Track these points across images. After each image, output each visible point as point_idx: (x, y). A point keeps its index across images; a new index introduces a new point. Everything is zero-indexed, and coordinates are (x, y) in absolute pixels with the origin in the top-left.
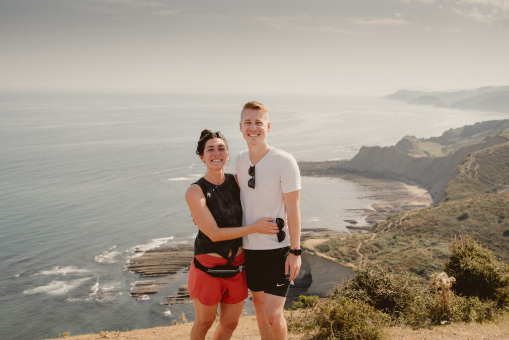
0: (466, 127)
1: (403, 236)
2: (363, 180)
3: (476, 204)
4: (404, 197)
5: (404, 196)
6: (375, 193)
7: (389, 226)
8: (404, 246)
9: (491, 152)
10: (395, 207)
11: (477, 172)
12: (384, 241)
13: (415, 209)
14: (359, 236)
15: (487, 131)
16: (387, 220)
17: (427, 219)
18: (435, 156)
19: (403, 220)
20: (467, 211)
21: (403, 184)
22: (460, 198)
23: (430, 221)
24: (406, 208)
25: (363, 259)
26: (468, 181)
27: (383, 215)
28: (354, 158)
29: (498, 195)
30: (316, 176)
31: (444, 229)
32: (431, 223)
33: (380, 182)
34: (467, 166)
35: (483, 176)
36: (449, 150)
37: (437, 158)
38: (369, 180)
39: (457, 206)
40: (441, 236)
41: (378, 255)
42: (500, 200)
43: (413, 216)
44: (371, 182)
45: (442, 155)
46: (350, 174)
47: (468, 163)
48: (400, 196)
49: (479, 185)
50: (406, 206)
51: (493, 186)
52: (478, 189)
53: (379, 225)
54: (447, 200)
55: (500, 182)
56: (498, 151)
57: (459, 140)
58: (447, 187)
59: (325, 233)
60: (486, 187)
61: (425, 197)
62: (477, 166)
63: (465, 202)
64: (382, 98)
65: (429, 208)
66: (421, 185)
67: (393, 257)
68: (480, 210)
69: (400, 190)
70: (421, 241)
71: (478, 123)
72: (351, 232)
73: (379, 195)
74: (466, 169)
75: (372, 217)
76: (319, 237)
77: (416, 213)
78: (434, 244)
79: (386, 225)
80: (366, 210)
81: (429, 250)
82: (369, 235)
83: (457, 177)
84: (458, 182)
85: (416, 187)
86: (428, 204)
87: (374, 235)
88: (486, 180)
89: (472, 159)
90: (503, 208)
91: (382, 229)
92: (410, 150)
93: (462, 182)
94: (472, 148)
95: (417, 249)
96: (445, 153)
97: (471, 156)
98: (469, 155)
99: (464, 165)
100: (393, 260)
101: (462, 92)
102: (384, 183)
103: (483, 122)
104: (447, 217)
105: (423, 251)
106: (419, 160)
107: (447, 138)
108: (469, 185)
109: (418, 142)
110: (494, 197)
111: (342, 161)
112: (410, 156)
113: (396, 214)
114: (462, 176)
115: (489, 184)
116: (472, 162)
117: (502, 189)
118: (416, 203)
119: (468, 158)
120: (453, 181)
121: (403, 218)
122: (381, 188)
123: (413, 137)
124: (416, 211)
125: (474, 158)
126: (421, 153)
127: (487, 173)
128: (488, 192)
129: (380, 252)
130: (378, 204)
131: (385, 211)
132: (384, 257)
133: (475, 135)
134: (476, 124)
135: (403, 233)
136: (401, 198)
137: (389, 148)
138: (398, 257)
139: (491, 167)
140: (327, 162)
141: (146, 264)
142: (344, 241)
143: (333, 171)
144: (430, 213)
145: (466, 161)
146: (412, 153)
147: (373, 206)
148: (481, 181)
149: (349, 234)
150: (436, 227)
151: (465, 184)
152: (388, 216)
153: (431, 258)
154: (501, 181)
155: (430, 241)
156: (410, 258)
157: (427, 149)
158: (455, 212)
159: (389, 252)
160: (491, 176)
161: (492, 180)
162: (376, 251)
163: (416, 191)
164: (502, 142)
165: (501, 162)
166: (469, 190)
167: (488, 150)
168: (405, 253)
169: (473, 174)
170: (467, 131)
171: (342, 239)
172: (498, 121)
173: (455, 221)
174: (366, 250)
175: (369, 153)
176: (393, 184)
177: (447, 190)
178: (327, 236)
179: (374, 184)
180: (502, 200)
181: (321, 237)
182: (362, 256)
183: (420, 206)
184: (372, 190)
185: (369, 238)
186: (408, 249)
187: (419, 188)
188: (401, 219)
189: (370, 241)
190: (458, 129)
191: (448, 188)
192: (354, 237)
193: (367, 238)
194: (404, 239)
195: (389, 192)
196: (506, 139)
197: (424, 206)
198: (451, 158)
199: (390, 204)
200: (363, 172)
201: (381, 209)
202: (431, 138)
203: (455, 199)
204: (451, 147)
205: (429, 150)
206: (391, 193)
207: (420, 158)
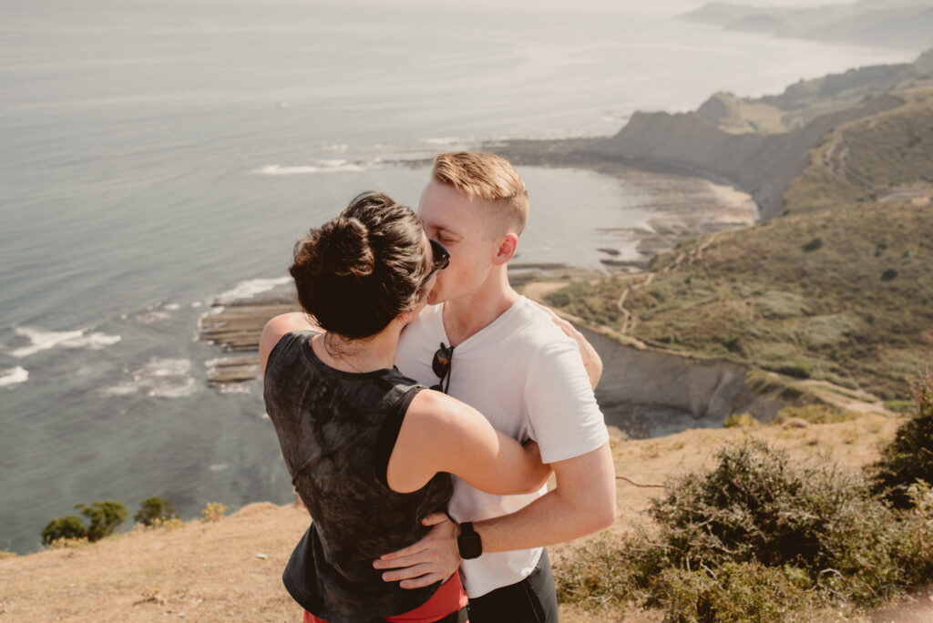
0: (829, 78)
1: (703, 278)
2: (634, 174)
3: (838, 221)
4: (707, 208)
5: (708, 205)
7: (678, 261)
8: (704, 296)
9: (872, 125)
10: (690, 226)
11: (843, 163)
12: (669, 287)
13: (727, 230)
14: (623, 278)
15: (866, 86)
16: (675, 248)
17: (749, 248)
18: (768, 131)
19: (705, 250)
20: (821, 235)
21: (707, 182)
22: (810, 209)
23: (755, 252)
24: (710, 227)
25: (630, 318)
26: (826, 179)
27: (669, 239)
28: (619, 134)
29: (879, 206)
30: (547, 166)
31: (779, 265)
32: (754, 256)
33: (665, 178)
34: (826, 150)
35: (853, 171)
36: (795, 121)
37: (772, 135)
38: (645, 175)
39: (804, 226)
40: (772, 279)
41: (657, 312)
42: (882, 214)
43: (723, 243)
44: (648, 178)
45: (782, 129)
46: (610, 164)
47: (828, 145)
48: (700, 206)
49: (845, 187)
50: (710, 224)
51: (870, 188)
52: (844, 194)
53: (660, 258)
54: (786, 213)
55: (884, 182)
56: (885, 123)
57: (814, 101)
58: (786, 190)
59: (561, 273)
60: (857, 190)
61: (747, 206)
62: (842, 155)
63: (819, 218)
65: (753, 229)
66: (739, 183)
67: (683, 316)
68: (843, 232)
69: (701, 194)
70: (734, 288)
71: (853, 70)
72: (609, 271)
73: (663, 203)
74: (824, 156)
75: (649, 243)
76: (549, 279)
77: (729, 237)
78: (757, 294)
79: (673, 259)
80: (638, 231)
81: (748, 304)
82: (642, 276)
83: (806, 171)
84: (807, 181)
85: (731, 188)
86: (750, 221)
87: (651, 276)
88: (859, 177)
89: (836, 138)
90: (885, 229)
91: (664, 266)
92: (725, 120)
93: (815, 181)
94: (837, 117)
95: (728, 302)
96: (787, 126)
97: (835, 132)
98: (832, 131)
99: (820, 149)
100: (683, 321)
101: (827, 9)
102: (673, 181)
103: (861, 68)
104: (785, 245)
105: (738, 305)
106: (738, 138)
107: (792, 97)
108: (828, 186)
109: (738, 104)
110: (871, 209)
111: (596, 139)
112: (722, 131)
113: (691, 238)
114: (815, 170)
115: (863, 184)
116: (836, 143)
117: (887, 194)
118: (727, 219)
119: (830, 136)
120: (799, 179)
121: (704, 245)
122: (666, 191)
123: (729, 94)
124: (729, 234)
125: (840, 136)
126: (743, 125)
127: (863, 164)
128: (861, 200)
129: (660, 306)
130: (660, 220)
131: (671, 233)
132: (667, 316)
133: (844, 93)
134: (849, 71)
135: (703, 274)
136: (702, 208)
137: (684, 115)
138: (692, 316)
139: (870, 153)
140: (569, 141)
141: (234, 327)
142: (596, 286)
143: (579, 157)
144: (754, 238)
145: (825, 142)
146: (726, 124)
147: (652, 223)
148: (849, 180)
149: (605, 275)
150: (763, 262)
151: (820, 185)
152: (677, 242)
153: (751, 318)
154: (887, 179)
155: (752, 288)
156: (714, 319)
157: (754, 118)
158: (799, 235)
159: (676, 308)
160: (868, 170)
161: (869, 178)
162: (653, 306)
163: (729, 195)
164: (893, 107)
165: (888, 144)
166: (827, 196)
167: (868, 122)
168: (706, 309)
169: (836, 168)
170: (831, 85)
171: (593, 283)
172: (888, 66)
173: (798, 253)
174: (635, 304)
175: (646, 124)
176: (689, 183)
177: (787, 195)
178: (565, 278)
179: (654, 182)
180: (886, 215)
181: (553, 278)
182: (627, 313)
183: (736, 224)
185: (641, 282)
186: (710, 302)
187: (735, 190)
188: (701, 248)
189: (643, 286)
190: (815, 81)
191: (789, 191)
192: (614, 279)
193: (637, 281)
194: (705, 283)
195: (680, 198)
196: (902, 101)
197: (743, 224)
198: (799, 136)
199: (682, 221)
200: (634, 160)
201: (666, 228)
202: (764, 96)
203: (800, 211)
204: (800, 115)
205: (759, 120)
206: (684, 199)
207: (741, 135)
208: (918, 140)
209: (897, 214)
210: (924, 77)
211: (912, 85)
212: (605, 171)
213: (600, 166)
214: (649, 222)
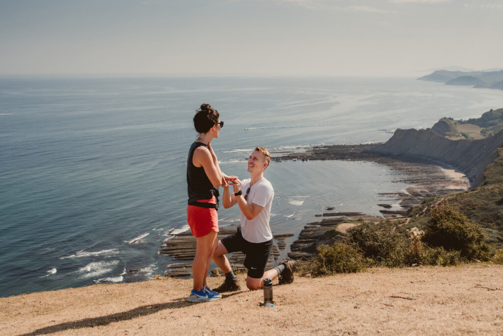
2: (398, 163)
4: (439, 181)
5: (441, 180)
6: (410, 177)
7: (424, 211)
10: (430, 191)
12: (419, 225)
13: (452, 193)
14: (393, 220)
16: (422, 204)
17: (464, 203)
18: (473, 138)
21: (440, 167)
22: (499, 181)
23: (467, 205)
24: (442, 192)
27: (419, 199)
28: (388, 141)
30: (349, 160)
31: (482, 213)
32: (468, 208)
33: (417, 165)
36: (489, 133)
37: (476, 140)
38: (404, 164)
39: (496, 190)
40: (479, 220)
43: (449, 200)
44: (406, 165)
45: (481, 137)
46: (384, 158)
48: (436, 180)
50: (442, 190)
53: (413, 209)
54: (485, 184)
57: (499, 121)
58: (485, 171)
59: (358, 217)
61: (463, 180)
64: (419, 79)
65: (466, 192)
66: (459, 169)
69: (437, 174)
72: (385, 217)
73: (415, 179)
75: (406, 201)
76: (351, 221)
77: (452, 197)
79: (421, 209)
80: (401, 194)
82: (403, 219)
83: (496, 160)
84: (497, 166)
85: (454, 170)
86: (465, 188)
87: (409, 219)
91: (417, 214)
92: (447, 133)
96: (484, 135)
102: (420, 167)
104: (485, 202)
106: (456, 142)
107: (486, 120)
109: (455, 124)
111: (376, 145)
112: (447, 139)
113: (432, 198)
114: (501, 159)
118: (452, 187)
120: (493, 164)
121: (439, 202)
122: (416, 172)
123: (450, 119)
124: (453, 195)
126: (459, 136)
130: (413, 188)
131: (421, 195)
136: (437, 181)
137: (425, 130)
140: (361, 146)
141: (179, 247)
142: (377, 225)
143: (367, 155)
144: (468, 197)
146: (450, 135)
147: (408, 190)
149: (382, 219)
150: (473, 211)
152: (423, 200)
157: (465, 131)
158: (494, 196)
163: (451, 174)
171: (376, 223)
173: (494, 206)
175: (403, 136)
176: (429, 168)
177: (485, 173)
178: (359, 220)
179: (409, 167)
181: (354, 221)
183: (457, 190)
184: (407, 174)
185: (403, 222)
187: (456, 171)
188: (437, 204)
189: (404, 225)
190: (499, 110)
191: (487, 171)
192: (388, 221)
193: (401, 222)
195: (424, 176)
197: (461, 190)
198: (491, 140)
199: (426, 189)
200: (398, 155)
201: (417, 193)
202: (470, 119)
203: (494, 182)
204: (491, 129)
205: (468, 133)
206: (427, 177)
207: (458, 141)
212: (381, 162)
213: (379, 159)
214: (407, 189)
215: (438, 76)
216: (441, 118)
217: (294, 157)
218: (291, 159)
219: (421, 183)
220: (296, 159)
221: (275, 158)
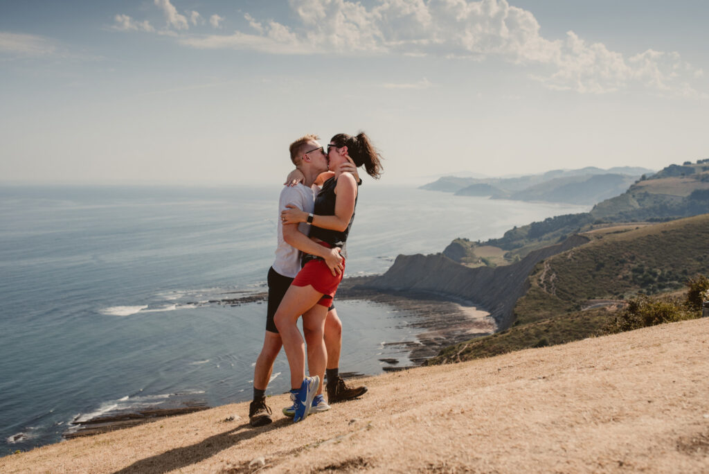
0: (534, 224)
2: (402, 301)
3: (556, 326)
5: (460, 322)
9: (569, 257)
10: (447, 338)
11: (553, 284)
13: (476, 338)
15: (560, 230)
16: (439, 355)
18: (496, 265)
19: (461, 354)
20: (545, 337)
21: (457, 304)
22: (534, 320)
24: (463, 338)
26: (543, 297)
27: (433, 349)
28: (388, 272)
29: (583, 314)
33: (426, 303)
34: (540, 276)
35: (561, 289)
36: (515, 257)
37: (500, 267)
38: (410, 302)
39: (532, 331)
42: (586, 319)
43: (475, 348)
44: (412, 304)
45: (505, 263)
46: (383, 295)
47: (540, 272)
48: (453, 322)
49: (557, 302)
50: (463, 336)
51: (574, 301)
52: (557, 307)
53: (429, 363)
54: (518, 323)
55: (584, 297)
56: (578, 254)
57: (526, 242)
58: (516, 307)
60: (566, 303)
61: (488, 321)
62: (553, 277)
63: (542, 325)
64: (421, 188)
65: (495, 336)
66: (481, 305)
68: (561, 334)
69: (453, 314)
71: (549, 219)
73: (426, 322)
74: (540, 280)
75: (418, 353)
77: (478, 343)
80: (409, 344)
83: (528, 292)
84: (529, 299)
85: (475, 308)
86: (491, 331)
88: (566, 294)
89: (545, 267)
90: (590, 330)
92: (463, 259)
93: (535, 299)
94: (544, 252)
96: (509, 261)
97: (545, 263)
98: (542, 262)
99: (536, 275)
101: (525, 179)
102: (431, 305)
103: (555, 217)
106: (475, 271)
107: (510, 240)
108: (545, 302)
109: (472, 246)
110: (578, 316)
111: (371, 277)
112: (463, 267)
113: (450, 346)
114: (534, 291)
115: (569, 299)
116: (546, 270)
117: (587, 305)
118: (475, 331)
119: (541, 266)
120: (524, 297)
121: (461, 351)
122: (427, 313)
123: (465, 239)
124: (478, 341)
125: (548, 265)
126: (478, 262)
127: (567, 285)
128: (569, 310)
130: (425, 335)
131: (435, 344)
133: (546, 236)
134: (546, 220)
136: (455, 324)
137: (435, 256)
139: (571, 276)
140: (351, 279)
143: (360, 291)
144: (497, 343)
145: (538, 270)
146: (466, 262)
148: (558, 296)
151: (539, 301)
152: (440, 351)
154: (585, 294)
157: (485, 256)
158: (530, 339)
160: (571, 288)
161: (573, 294)
163: (474, 313)
164: (582, 244)
165: (582, 269)
166: (545, 309)
167: (565, 254)
169: (548, 289)
170: (536, 230)
172: (574, 215)
175: (406, 263)
176: (443, 306)
177: (516, 310)
179: (417, 307)
180: (589, 320)
183: (481, 334)
184: (415, 315)
187: (477, 309)
188: (458, 354)
190: (524, 228)
191: (518, 307)
195: (438, 317)
196: (588, 240)
197: (486, 334)
198: (519, 267)
199: (441, 334)
200: (401, 291)
201: (429, 341)
202: (490, 240)
203: (527, 322)
204: (517, 253)
205: (488, 258)
206: (441, 318)
207: (477, 268)
208: (602, 265)
209: (597, 319)
210: (599, 222)
211: (592, 228)
212: (379, 301)
213: (376, 297)
214: (418, 336)
215: (445, 185)
216: (453, 240)
217: (259, 299)
218: (255, 301)
219: (434, 328)
220: (262, 301)
221: (232, 300)
